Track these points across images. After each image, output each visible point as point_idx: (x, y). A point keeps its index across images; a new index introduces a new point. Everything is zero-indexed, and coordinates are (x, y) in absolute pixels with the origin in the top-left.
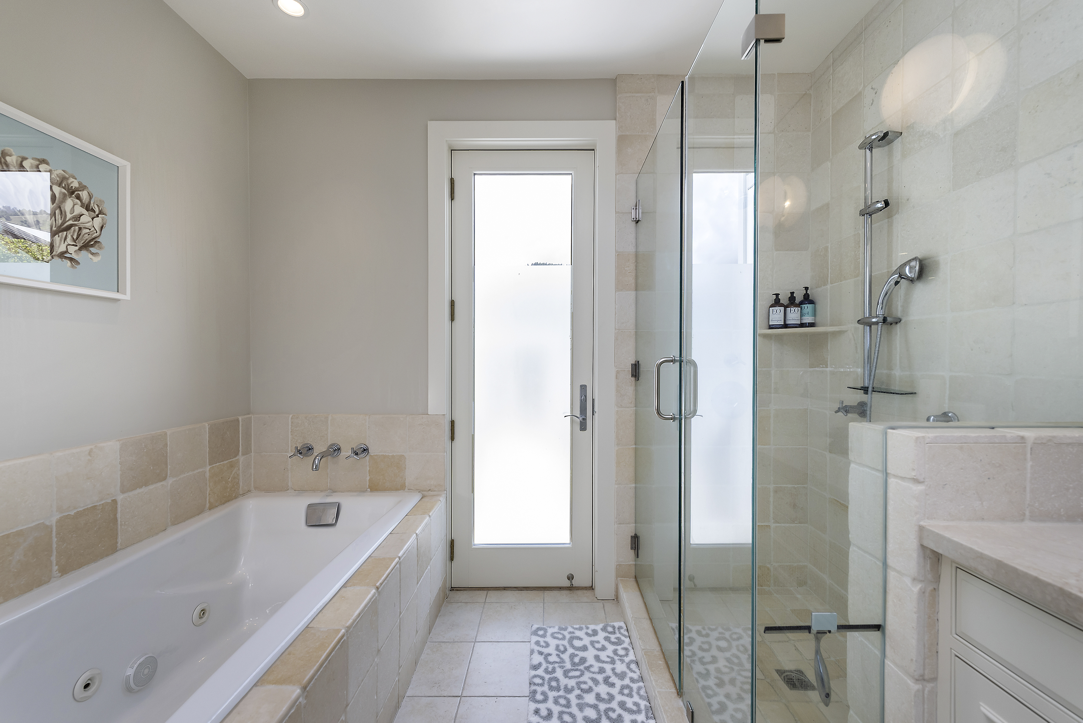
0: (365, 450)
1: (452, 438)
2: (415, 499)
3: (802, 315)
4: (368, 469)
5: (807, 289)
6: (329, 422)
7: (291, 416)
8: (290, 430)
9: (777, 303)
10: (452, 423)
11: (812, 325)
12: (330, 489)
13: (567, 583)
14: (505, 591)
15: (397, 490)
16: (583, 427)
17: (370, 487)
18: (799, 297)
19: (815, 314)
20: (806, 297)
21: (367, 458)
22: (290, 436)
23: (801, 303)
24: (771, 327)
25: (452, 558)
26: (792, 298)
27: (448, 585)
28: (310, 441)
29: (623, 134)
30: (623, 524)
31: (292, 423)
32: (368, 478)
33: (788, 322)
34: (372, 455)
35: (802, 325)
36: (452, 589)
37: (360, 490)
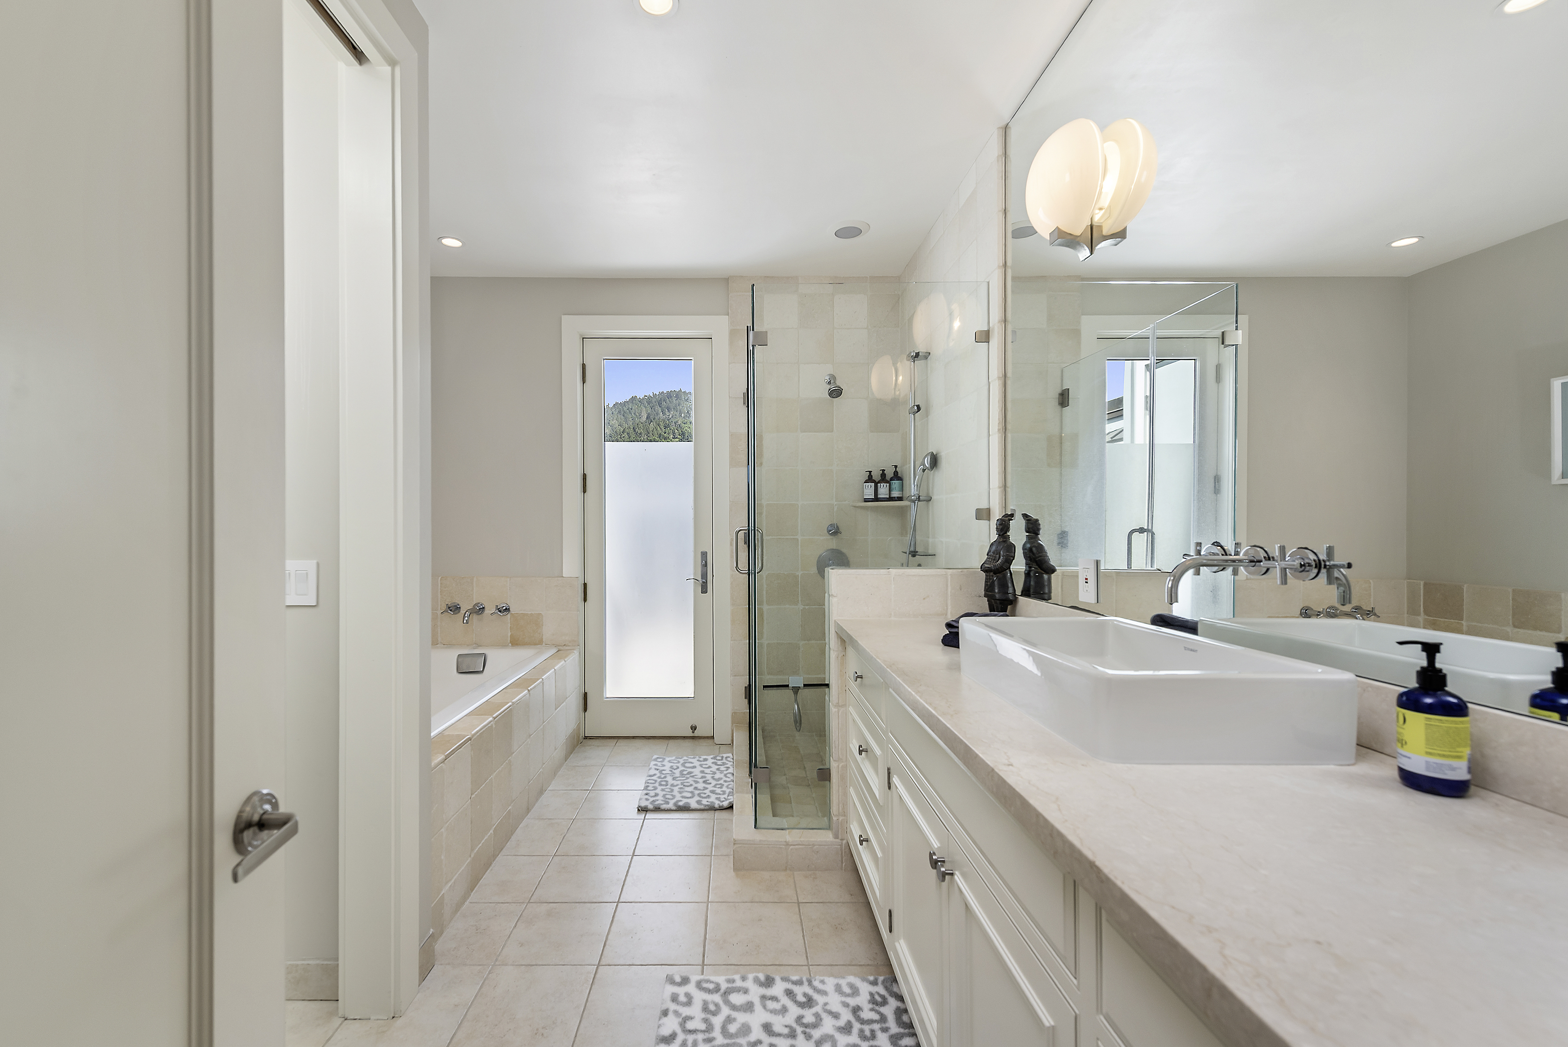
0: (507, 610)
1: (585, 600)
2: (553, 651)
3: (890, 490)
4: (509, 625)
5: (896, 467)
6: (474, 583)
7: (440, 578)
8: (439, 591)
9: (870, 479)
10: (585, 585)
11: (900, 499)
12: (476, 644)
13: (689, 733)
14: (634, 739)
15: (535, 644)
16: (704, 590)
17: (511, 642)
18: (889, 474)
19: (902, 489)
20: (896, 473)
21: (509, 616)
22: (439, 596)
23: (892, 479)
24: (866, 500)
25: (585, 710)
26: (883, 475)
27: (582, 735)
28: (457, 600)
29: (735, 328)
30: (738, 676)
31: (441, 584)
32: (509, 634)
33: (879, 496)
34: (513, 613)
35: (891, 499)
36: (586, 738)
37: (503, 646)
